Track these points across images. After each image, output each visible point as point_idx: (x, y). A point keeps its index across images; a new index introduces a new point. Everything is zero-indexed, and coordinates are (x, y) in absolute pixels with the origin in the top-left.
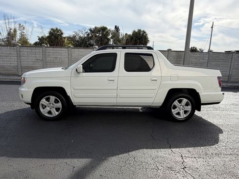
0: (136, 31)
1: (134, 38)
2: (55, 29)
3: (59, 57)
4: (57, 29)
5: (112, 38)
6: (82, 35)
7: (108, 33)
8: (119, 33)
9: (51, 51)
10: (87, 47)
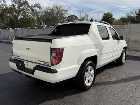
4: (108, 13)
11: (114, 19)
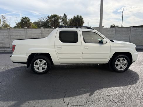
0: (76, 16)
1: (75, 21)
2: (25, 17)
3: (19, 35)
4: (26, 17)
5: (62, 21)
6: (43, 21)
7: (58, 19)
8: (66, 19)
9: (14, 32)
10: (47, 28)
11: (31, 23)
